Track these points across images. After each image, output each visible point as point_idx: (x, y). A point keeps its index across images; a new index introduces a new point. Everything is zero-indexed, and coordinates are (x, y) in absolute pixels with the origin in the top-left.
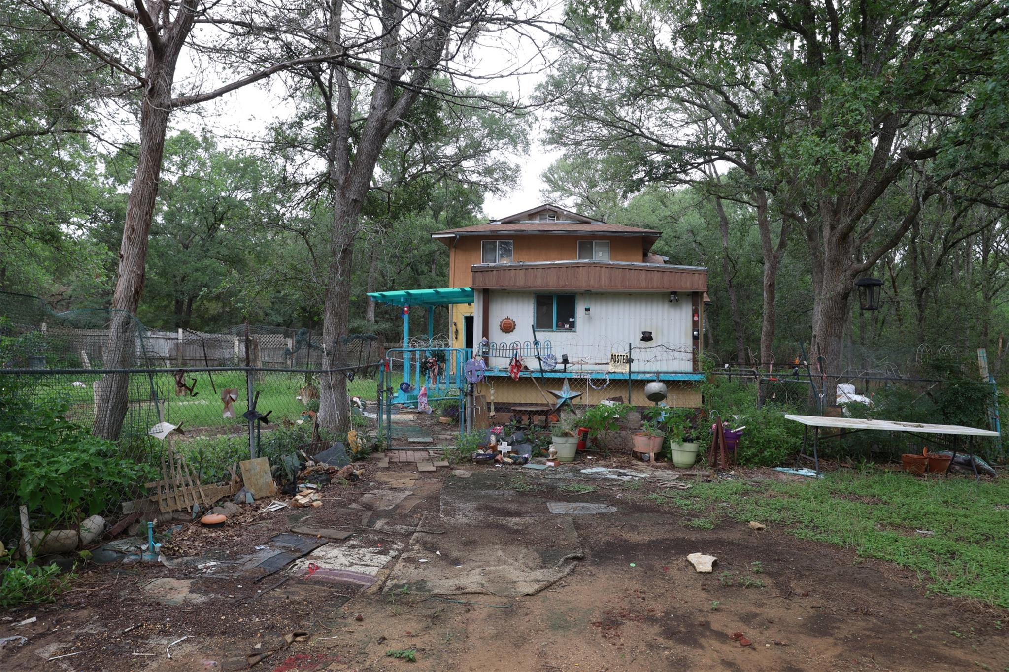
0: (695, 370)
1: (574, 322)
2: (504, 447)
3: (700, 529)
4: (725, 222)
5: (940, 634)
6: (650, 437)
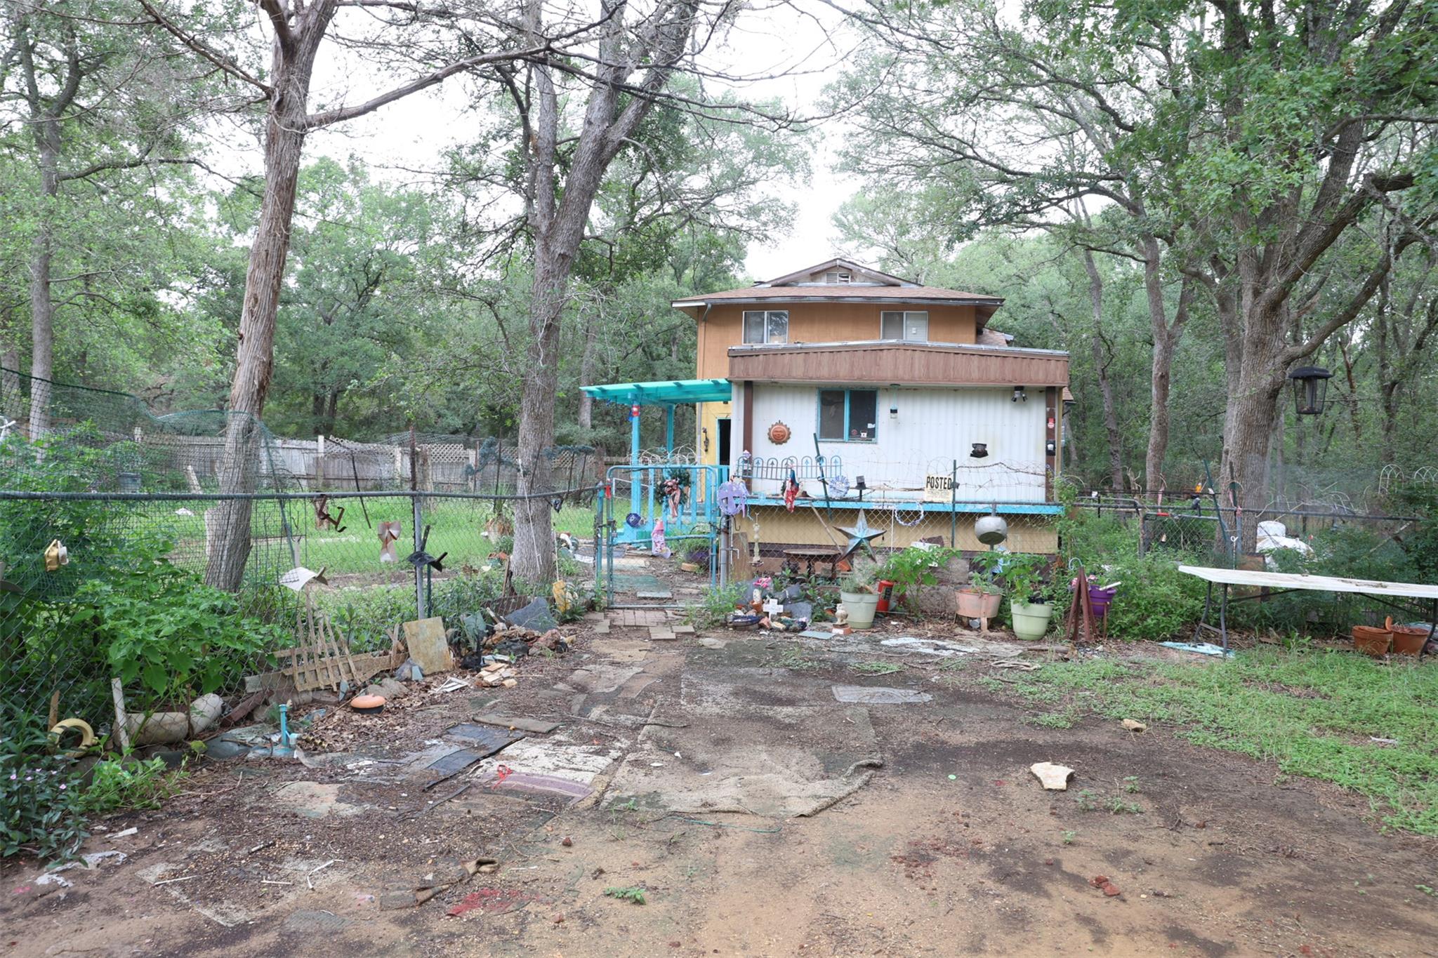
0: (1049, 500)
1: (874, 430)
2: (773, 607)
3: (1050, 728)
4: (1097, 284)
5: (1401, 888)
6: (981, 595)
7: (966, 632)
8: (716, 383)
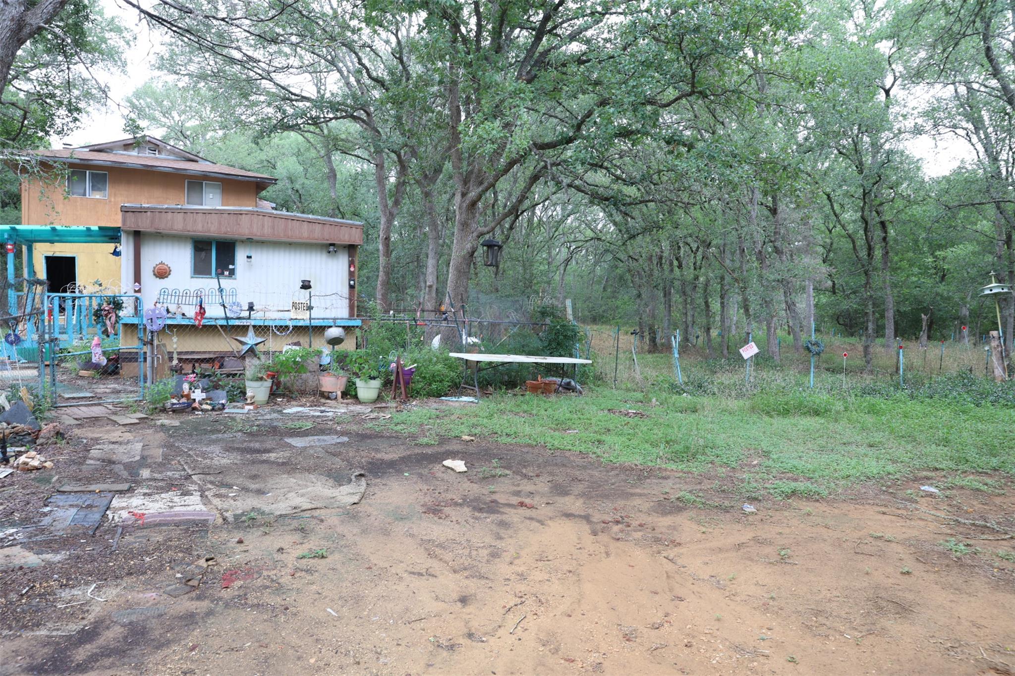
0: (351, 314)
1: (234, 269)
2: (198, 395)
3: (428, 445)
4: (333, 173)
6: (337, 377)
7: (328, 401)
8: (89, 229)
